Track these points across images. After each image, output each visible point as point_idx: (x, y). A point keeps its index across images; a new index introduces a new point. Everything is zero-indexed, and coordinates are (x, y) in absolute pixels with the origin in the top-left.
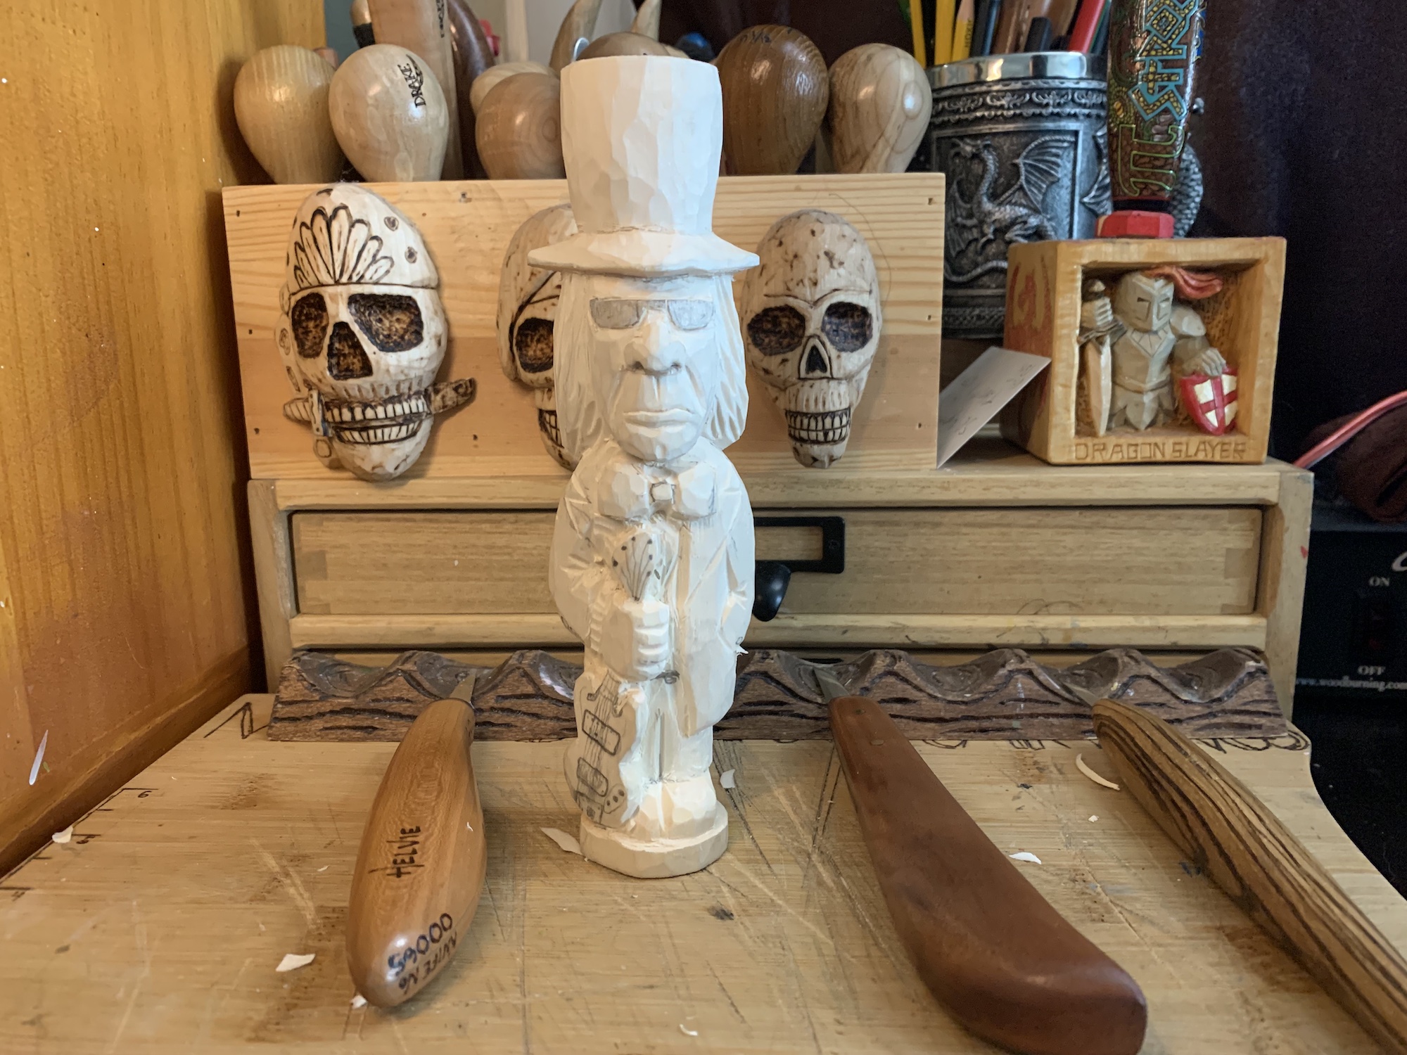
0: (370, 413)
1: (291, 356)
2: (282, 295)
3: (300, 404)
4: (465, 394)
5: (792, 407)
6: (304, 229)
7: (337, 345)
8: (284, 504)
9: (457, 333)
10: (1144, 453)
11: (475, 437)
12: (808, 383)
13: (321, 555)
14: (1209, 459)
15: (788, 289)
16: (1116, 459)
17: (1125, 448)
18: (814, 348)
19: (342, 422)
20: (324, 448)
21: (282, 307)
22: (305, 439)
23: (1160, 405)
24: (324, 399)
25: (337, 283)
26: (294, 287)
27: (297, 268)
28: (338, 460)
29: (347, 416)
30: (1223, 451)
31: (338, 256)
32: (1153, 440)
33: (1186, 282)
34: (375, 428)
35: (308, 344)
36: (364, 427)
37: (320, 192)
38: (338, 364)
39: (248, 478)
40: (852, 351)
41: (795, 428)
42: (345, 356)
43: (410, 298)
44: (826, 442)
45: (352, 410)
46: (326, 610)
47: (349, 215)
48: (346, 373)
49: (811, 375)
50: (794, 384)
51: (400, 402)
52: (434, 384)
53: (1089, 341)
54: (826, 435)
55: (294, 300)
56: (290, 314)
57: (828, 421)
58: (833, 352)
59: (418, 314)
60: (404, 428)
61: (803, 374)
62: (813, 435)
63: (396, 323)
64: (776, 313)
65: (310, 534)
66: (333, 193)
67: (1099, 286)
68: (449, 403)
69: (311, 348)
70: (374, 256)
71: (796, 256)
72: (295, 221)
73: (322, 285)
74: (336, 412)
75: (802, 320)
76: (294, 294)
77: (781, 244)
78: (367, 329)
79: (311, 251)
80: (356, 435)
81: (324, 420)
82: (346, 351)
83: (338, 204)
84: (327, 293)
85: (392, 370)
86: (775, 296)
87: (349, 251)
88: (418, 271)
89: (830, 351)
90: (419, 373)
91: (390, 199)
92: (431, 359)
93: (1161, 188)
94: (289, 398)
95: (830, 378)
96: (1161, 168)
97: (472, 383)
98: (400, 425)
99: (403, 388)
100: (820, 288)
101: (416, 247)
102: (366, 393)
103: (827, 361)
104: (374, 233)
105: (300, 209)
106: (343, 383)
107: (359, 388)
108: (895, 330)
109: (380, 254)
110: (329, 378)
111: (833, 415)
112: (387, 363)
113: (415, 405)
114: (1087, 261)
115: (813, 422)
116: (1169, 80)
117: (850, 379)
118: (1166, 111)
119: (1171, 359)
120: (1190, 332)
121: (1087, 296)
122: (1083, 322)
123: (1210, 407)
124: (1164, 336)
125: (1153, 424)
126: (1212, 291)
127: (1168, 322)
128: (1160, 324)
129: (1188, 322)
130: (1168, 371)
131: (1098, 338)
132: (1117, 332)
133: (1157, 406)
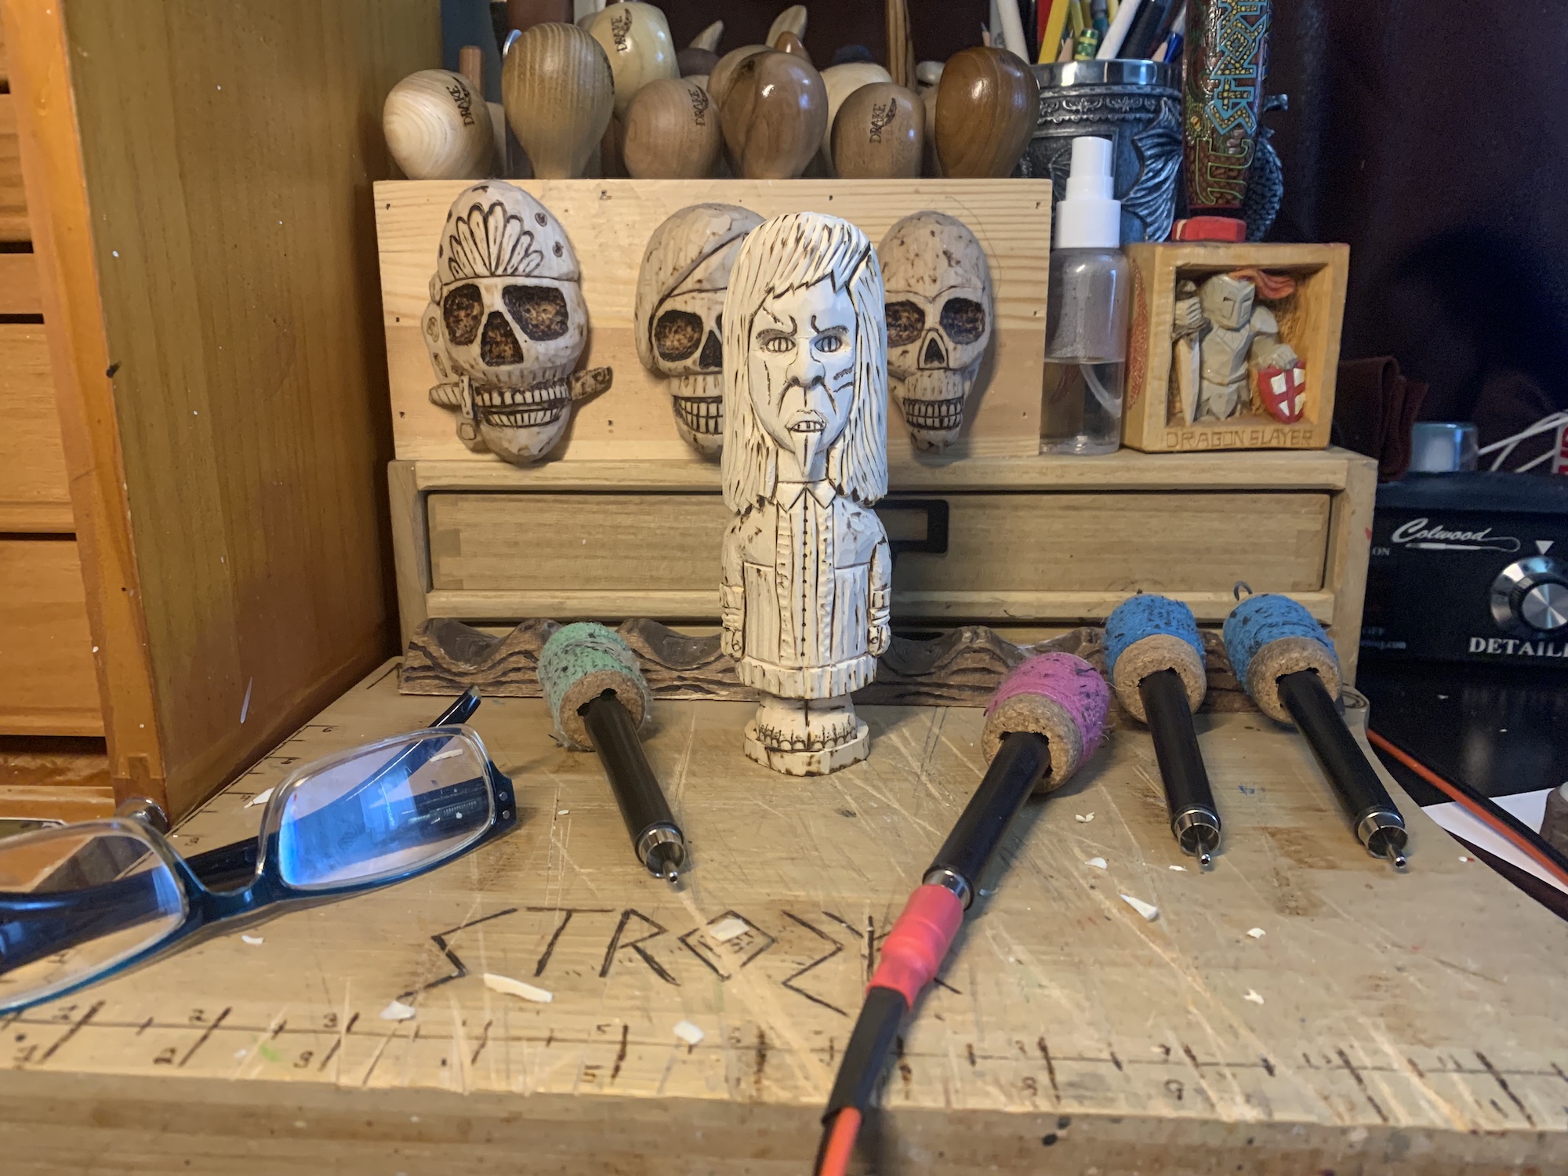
0: (519, 398)
1: (442, 343)
2: (432, 285)
3: (449, 390)
4: (602, 382)
5: (912, 397)
6: (461, 224)
7: (490, 334)
8: (422, 484)
9: (595, 323)
10: (1227, 441)
11: (610, 423)
12: (927, 373)
13: (457, 532)
14: (1281, 445)
15: (909, 285)
16: (1202, 446)
17: (1210, 436)
18: (933, 340)
19: (492, 406)
20: (469, 431)
21: (433, 296)
22: (448, 423)
23: (1239, 397)
24: (475, 384)
25: (493, 275)
26: (448, 278)
27: (451, 260)
28: (484, 441)
29: (497, 400)
30: (1293, 438)
31: (494, 250)
32: (1234, 428)
33: (1266, 284)
34: (522, 412)
35: (460, 332)
36: (511, 410)
37: (476, 189)
38: (490, 351)
39: (391, 455)
40: (967, 343)
41: (913, 415)
42: (498, 344)
43: (556, 290)
44: (941, 427)
45: (502, 395)
46: (458, 586)
47: (504, 211)
48: (500, 360)
49: (928, 366)
50: (913, 374)
51: (546, 389)
52: (575, 371)
53: (1181, 337)
54: (941, 422)
55: (447, 290)
56: (442, 303)
57: (944, 408)
58: (951, 345)
59: (565, 306)
60: (549, 413)
61: (922, 365)
62: (929, 422)
63: (545, 314)
64: (897, 307)
65: (443, 512)
66: (489, 190)
67: (1191, 287)
68: (588, 390)
69: (462, 335)
70: (527, 250)
71: (917, 255)
72: (450, 215)
73: (477, 276)
74: (486, 396)
75: (922, 314)
76: (447, 284)
77: (902, 243)
78: (519, 319)
79: (468, 245)
80: (504, 418)
81: (474, 405)
82: (499, 339)
83: (494, 200)
84: (482, 283)
85: (541, 358)
86: (897, 292)
87: (504, 245)
88: (562, 265)
89: (947, 344)
90: (564, 361)
91: (537, 195)
92: (573, 348)
93: (1235, 198)
94: (436, 383)
95: (947, 369)
96: (1235, 178)
97: (609, 371)
98: (545, 410)
99: (549, 375)
100: (938, 283)
101: (562, 243)
102: (515, 379)
103: (944, 353)
104: (527, 228)
105: (455, 204)
106: (494, 369)
107: (510, 374)
108: (1004, 325)
109: (532, 249)
110: (482, 365)
111: (948, 402)
112: (535, 351)
113: (559, 391)
114: (1180, 263)
115: (930, 410)
116: (1242, 97)
117: (963, 371)
118: (1239, 126)
119: (1248, 355)
120: (1265, 329)
121: (1180, 296)
122: (1175, 320)
123: (1282, 397)
124: (1245, 333)
125: (1232, 414)
126: (1287, 291)
127: (1249, 321)
128: (1243, 321)
129: (1264, 320)
130: (1245, 366)
131: (1188, 335)
132: (1205, 329)
133: (1235, 397)
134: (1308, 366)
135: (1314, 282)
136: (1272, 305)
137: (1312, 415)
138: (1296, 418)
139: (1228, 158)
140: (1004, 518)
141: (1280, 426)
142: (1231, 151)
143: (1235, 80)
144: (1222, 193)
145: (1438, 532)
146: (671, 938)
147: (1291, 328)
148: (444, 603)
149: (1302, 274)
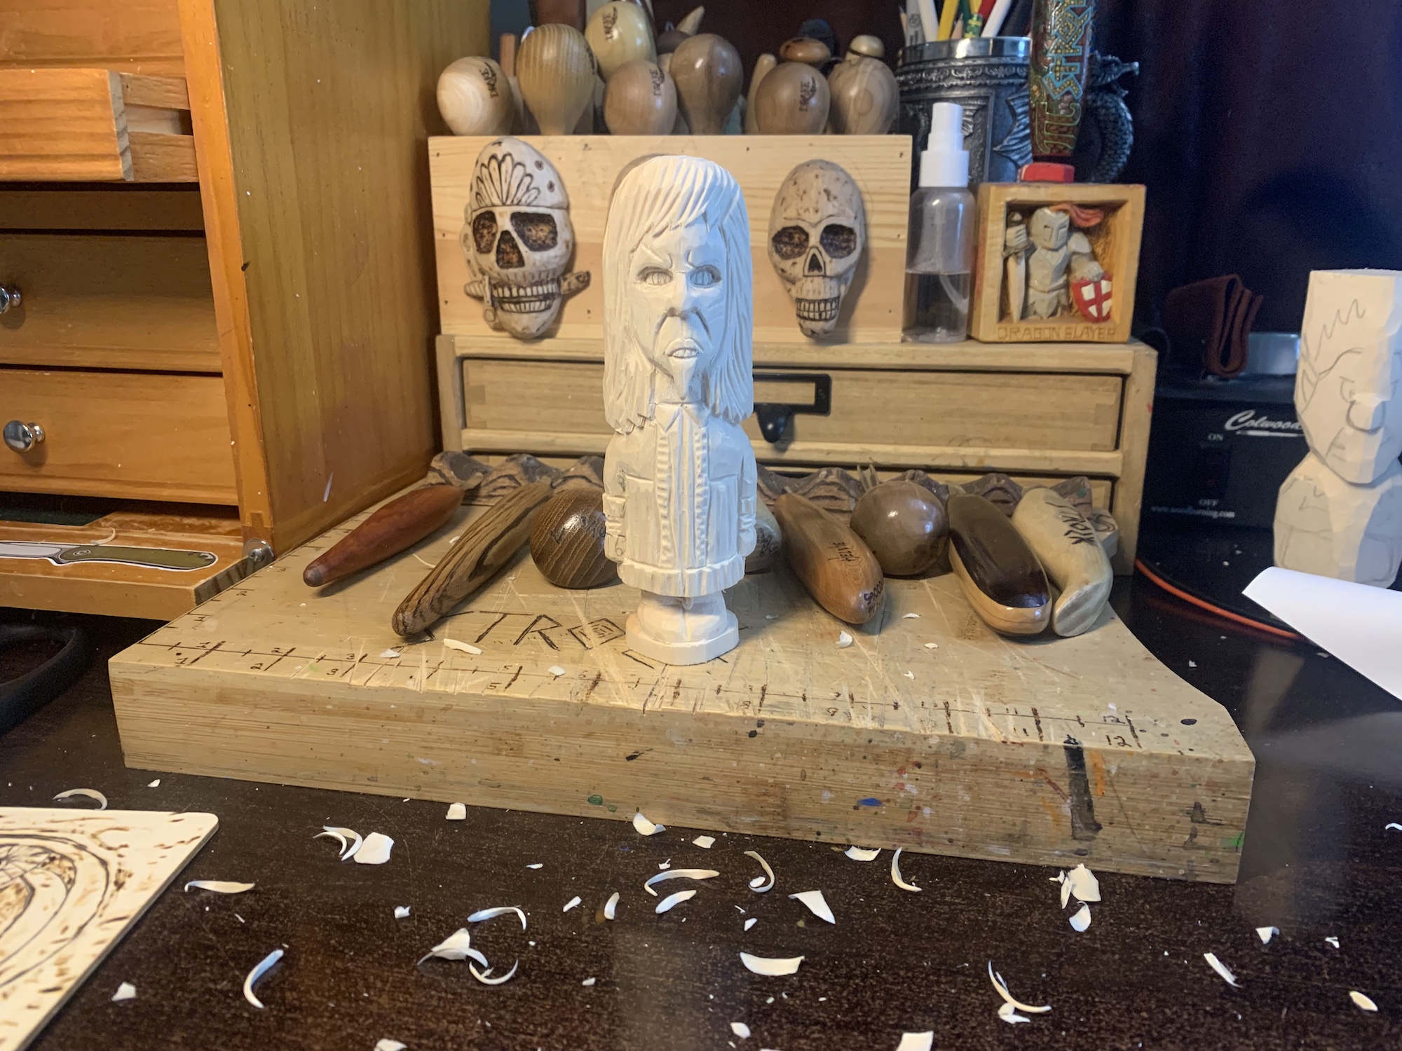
0: (522, 292)
1: (471, 253)
2: (466, 211)
3: (476, 285)
4: (583, 282)
5: (800, 297)
6: (483, 169)
7: (503, 246)
8: (459, 352)
9: (579, 239)
10: (1046, 335)
11: (589, 312)
12: (809, 279)
13: (482, 388)
14: (1090, 339)
15: (799, 214)
16: (1026, 338)
17: (1032, 331)
18: (814, 255)
19: (504, 297)
20: (490, 315)
21: (466, 219)
22: (477, 309)
23: (1059, 302)
24: (493, 282)
25: (504, 204)
26: (475, 206)
27: (477, 194)
28: (500, 323)
29: (507, 294)
30: (1100, 334)
31: (505, 187)
33: (1078, 215)
34: (524, 302)
35: (483, 245)
36: (517, 301)
37: (494, 144)
38: (502, 258)
39: (438, 332)
40: (841, 257)
41: (800, 310)
42: (507, 253)
43: (549, 216)
44: (820, 319)
45: (510, 289)
46: (483, 426)
47: (513, 160)
48: (509, 265)
49: (811, 273)
50: (800, 280)
51: (541, 285)
52: (564, 273)
53: (1010, 255)
54: (820, 315)
55: (475, 215)
56: (472, 224)
57: (822, 305)
58: (827, 259)
59: (555, 227)
60: (543, 303)
61: (806, 273)
62: (811, 315)
63: (541, 232)
64: (791, 231)
65: (474, 373)
66: (503, 145)
67: (1017, 217)
68: (573, 287)
69: (485, 247)
70: (528, 187)
71: (805, 192)
72: (477, 162)
73: (494, 205)
74: (500, 290)
75: (807, 235)
76: (475, 211)
77: (795, 183)
78: (522, 236)
79: (488, 183)
80: (512, 306)
81: (492, 296)
82: (508, 250)
83: (505, 152)
84: (497, 211)
85: (538, 264)
86: (791, 219)
87: (512, 183)
88: (555, 197)
89: (824, 258)
90: (554, 266)
91: (538, 148)
92: (562, 257)
93: (1066, 148)
94: (469, 280)
95: (825, 276)
96: (1065, 133)
97: (588, 274)
98: (541, 301)
99: (543, 276)
100: (819, 214)
101: (555, 181)
102: (520, 278)
103: (822, 264)
104: (528, 171)
105: (481, 154)
106: (504, 271)
107: (516, 275)
108: (875, 244)
109: (532, 186)
110: (497, 268)
111: (826, 301)
112: (534, 259)
113: (551, 288)
114: (1009, 199)
115: (812, 306)
116: (1070, 70)
117: (839, 278)
118: (1068, 93)
119: (1068, 269)
120: (1079, 250)
121: (1009, 224)
122: (1005, 242)
123: (1091, 302)
124: (1063, 252)
125: (1054, 314)
126: (1094, 222)
127: (1066, 243)
128: (1059, 244)
129: (1079, 243)
130: (1065, 277)
131: (1016, 253)
132: (1030, 249)
133: (1055, 301)
134: (1114, 279)
135: (1120, 213)
136: (1087, 232)
137: (1116, 317)
138: (1102, 319)
139: (1060, 118)
140: (872, 388)
141: (1090, 324)
142: (1062, 112)
143: (1066, 57)
144: (1055, 145)
145: (1263, 422)
146: (563, 630)
147: (1104, 249)
148: (473, 437)
149: (1110, 208)
